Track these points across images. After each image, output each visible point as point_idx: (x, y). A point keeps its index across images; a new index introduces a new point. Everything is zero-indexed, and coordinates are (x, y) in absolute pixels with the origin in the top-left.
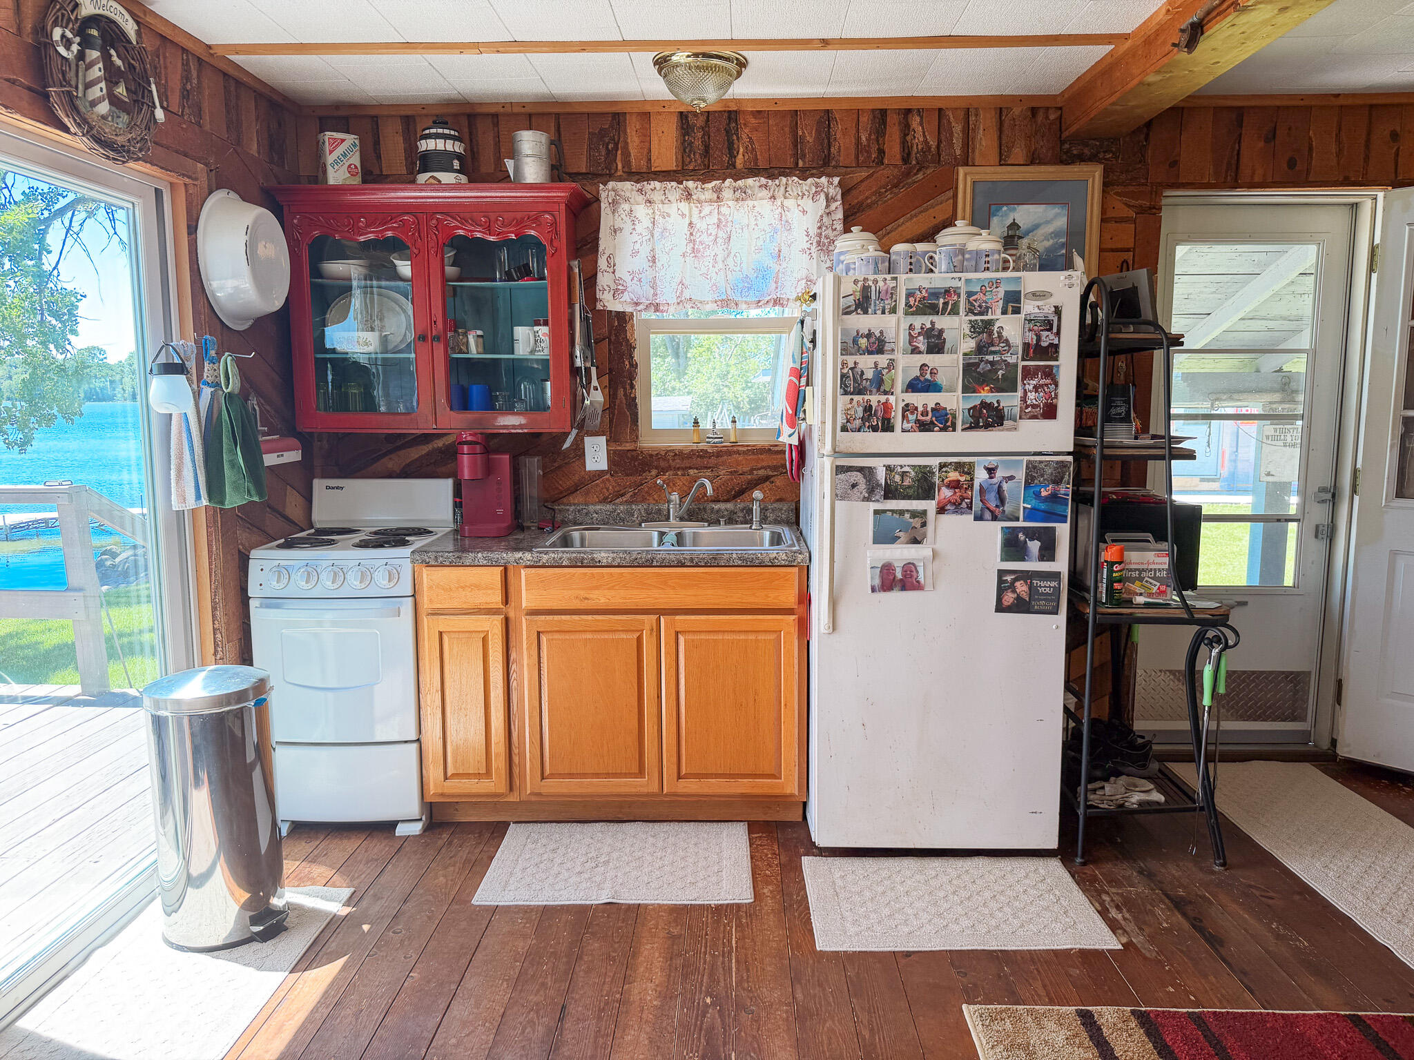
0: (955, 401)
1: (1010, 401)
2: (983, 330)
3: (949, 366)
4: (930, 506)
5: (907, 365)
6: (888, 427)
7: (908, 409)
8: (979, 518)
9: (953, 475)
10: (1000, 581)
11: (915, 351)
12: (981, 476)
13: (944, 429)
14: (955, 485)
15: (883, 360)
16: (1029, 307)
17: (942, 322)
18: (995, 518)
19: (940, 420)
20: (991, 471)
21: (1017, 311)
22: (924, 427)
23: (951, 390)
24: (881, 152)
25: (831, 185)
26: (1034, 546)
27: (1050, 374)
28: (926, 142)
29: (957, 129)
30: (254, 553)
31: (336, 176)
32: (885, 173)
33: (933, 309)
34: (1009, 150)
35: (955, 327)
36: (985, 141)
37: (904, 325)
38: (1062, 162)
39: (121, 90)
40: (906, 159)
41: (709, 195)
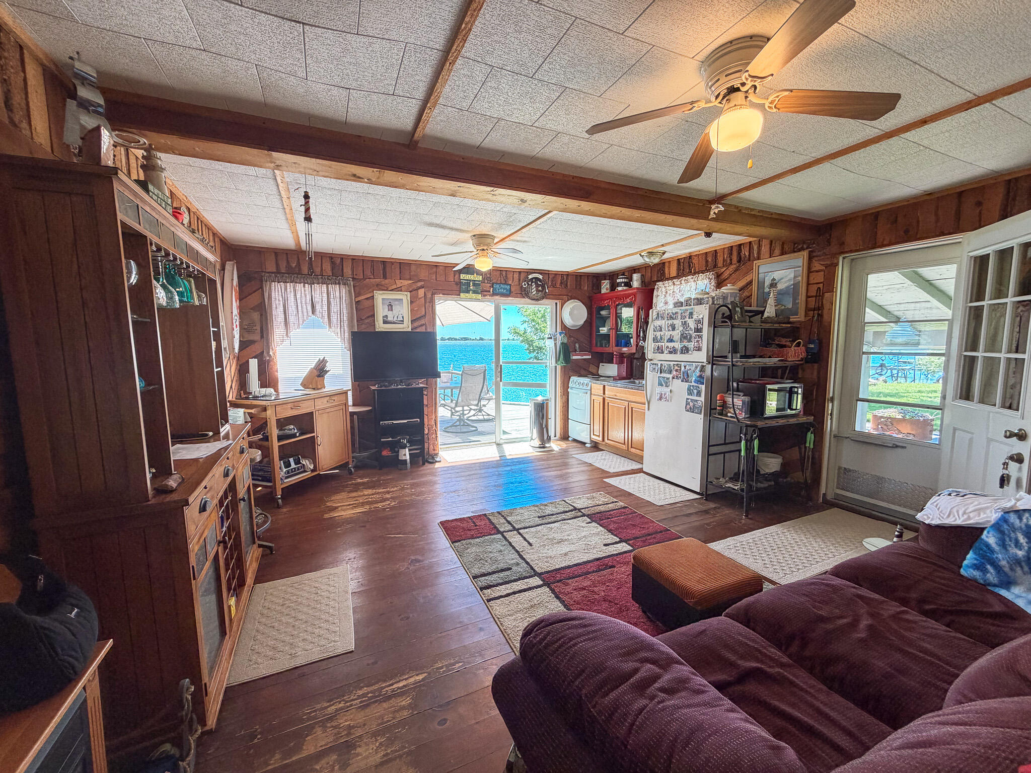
0: (678, 345)
1: (691, 345)
2: (685, 324)
3: (676, 334)
4: (670, 376)
5: (668, 334)
6: (663, 353)
7: (667, 347)
8: (682, 381)
9: (676, 368)
10: (687, 402)
11: (669, 330)
12: (683, 368)
13: (675, 354)
14: (676, 371)
15: (662, 333)
16: (695, 317)
17: (675, 322)
18: (686, 382)
19: (673, 351)
20: (685, 367)
21: (692, 318)
22: (670, 352)
23: (677, 342)
24: (731, 260)
25: (711, 275)
26: (695, 391)
27: (700, 337)
28: (745, 254)
29: (755, 247)
30: (572, 377)
31: (603, 291)
32: (733, 267)
33: (671, 318)
34: (774, 250)
35: (678, 322)
36: (765, 249)
37: (667, 323)
38: (794, 252)
39: (540, 288)
40: (739, 261)
41: (679, 283)
